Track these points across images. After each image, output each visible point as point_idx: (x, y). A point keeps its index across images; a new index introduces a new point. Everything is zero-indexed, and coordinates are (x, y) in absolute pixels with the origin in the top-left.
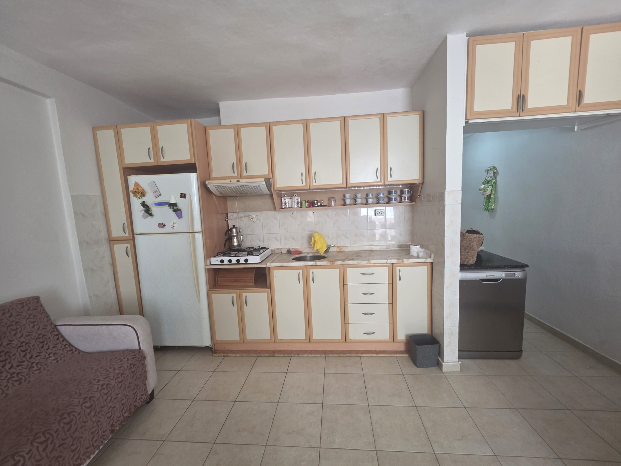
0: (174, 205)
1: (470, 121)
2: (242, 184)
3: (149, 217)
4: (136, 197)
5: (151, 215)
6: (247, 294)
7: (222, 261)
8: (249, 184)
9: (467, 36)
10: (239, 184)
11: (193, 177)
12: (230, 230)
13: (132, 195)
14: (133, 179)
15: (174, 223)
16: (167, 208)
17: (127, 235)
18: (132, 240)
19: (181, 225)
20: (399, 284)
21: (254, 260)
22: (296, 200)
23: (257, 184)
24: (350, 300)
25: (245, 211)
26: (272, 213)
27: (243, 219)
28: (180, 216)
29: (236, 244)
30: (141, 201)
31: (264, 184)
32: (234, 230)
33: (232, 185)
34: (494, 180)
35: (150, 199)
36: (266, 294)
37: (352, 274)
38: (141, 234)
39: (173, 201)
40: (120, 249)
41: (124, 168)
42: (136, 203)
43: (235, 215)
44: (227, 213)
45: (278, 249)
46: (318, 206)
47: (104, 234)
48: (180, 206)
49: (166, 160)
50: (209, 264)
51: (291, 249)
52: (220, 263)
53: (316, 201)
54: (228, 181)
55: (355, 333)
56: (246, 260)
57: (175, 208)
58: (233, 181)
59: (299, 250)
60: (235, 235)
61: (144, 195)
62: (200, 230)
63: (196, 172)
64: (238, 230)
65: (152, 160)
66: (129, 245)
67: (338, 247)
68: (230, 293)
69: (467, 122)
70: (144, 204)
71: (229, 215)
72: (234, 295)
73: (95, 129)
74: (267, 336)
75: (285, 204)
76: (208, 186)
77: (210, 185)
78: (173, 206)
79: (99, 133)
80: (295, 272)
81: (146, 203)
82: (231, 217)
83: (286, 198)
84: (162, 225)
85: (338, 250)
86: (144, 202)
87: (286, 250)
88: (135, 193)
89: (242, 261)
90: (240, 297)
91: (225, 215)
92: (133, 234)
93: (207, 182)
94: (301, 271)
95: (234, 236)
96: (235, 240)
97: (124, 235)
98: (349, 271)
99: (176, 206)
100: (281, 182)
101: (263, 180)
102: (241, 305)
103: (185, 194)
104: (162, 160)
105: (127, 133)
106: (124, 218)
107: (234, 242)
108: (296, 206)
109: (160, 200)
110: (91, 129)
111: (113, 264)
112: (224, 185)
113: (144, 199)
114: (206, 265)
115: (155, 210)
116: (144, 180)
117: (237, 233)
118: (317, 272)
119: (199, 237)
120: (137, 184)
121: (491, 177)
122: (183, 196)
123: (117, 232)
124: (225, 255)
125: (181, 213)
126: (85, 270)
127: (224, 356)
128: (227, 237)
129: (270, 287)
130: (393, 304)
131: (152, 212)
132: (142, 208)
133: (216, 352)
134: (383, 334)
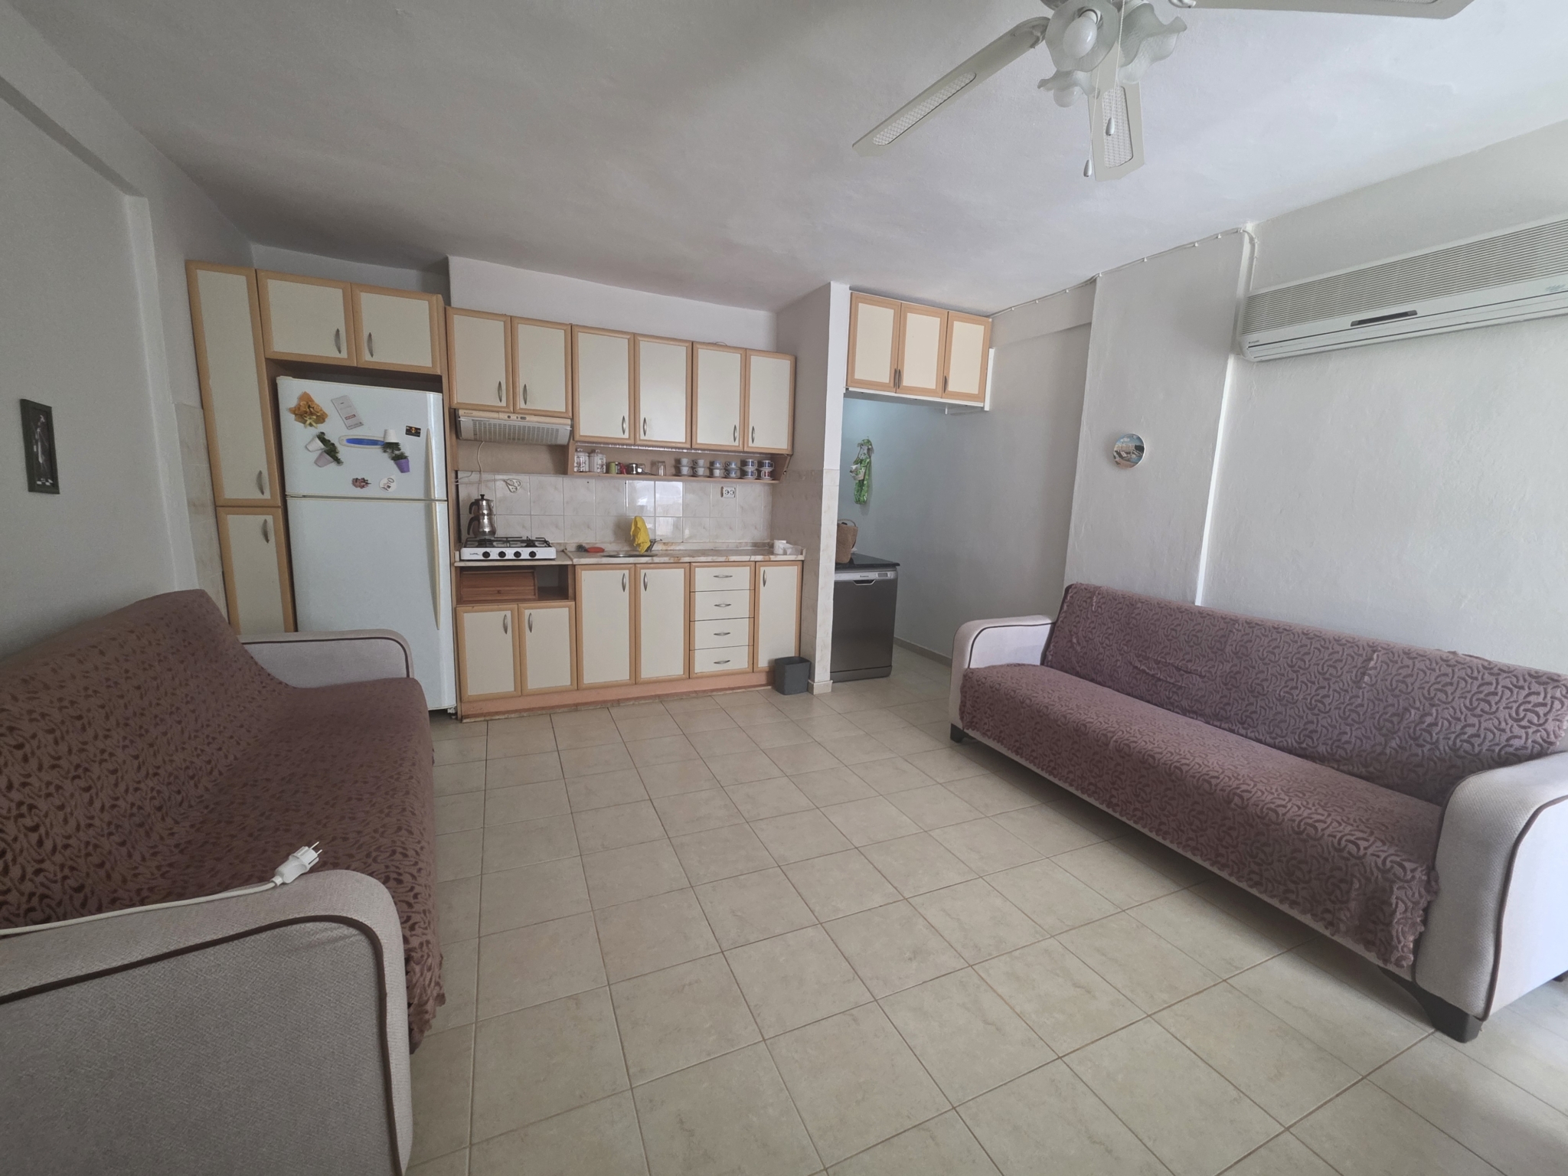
0: (394, 446)
1: (851, 389)
2: (528, 424)
3: (334, 465)
4: (304, 422)
5: (338, 461)
6: (533, 611)
7: (486, 555)
8: (541, 426)
9: (850, 289)
10: (522, 423)
11: (433, 399)
12: (478, 503)
13: (287, 416)
14: (292, 389)
15: (391, 480)
16: (376, 451)
17: (267, 495)
18: (280, 507)
19: (407, 484)
20: (763, 590)
21: (546, 554)
22: (600, 459)
23: (555, 427)
24: (699, 614)
25: (496, 470)
26: (550, 480)
28: (404, 469)
29: (487, 530)
30: (314, 431)
31: (569, 428)
32: (484, 503)
33: (511, 423)
34: (868, 460)
35: (335, 429)
36: (566, 609)
37: (702, 576)
38: (304, 496)
39: (392, 439)
40: (245, 523)
41: (268, 360)
42: (299, 432)
43: (474, 477)
45: (563, 543)
46: (637, 473)
48: (405, 450)
49: (375, 359)
50: (459, 559)
51: (584, 545)
52: (483, 558)
53: (634, 465)
55: (704, 663)
56: (532, 554)
57: (397, 452)
59: (599, 546)
60: (485, 512)
61: (324, 421)
62: (443, 498)
63: (440, 391)
64: (489, 503)
65: (344, 355)
66: (270, 519)
67: (665, 543)
68: (499, 610)
69: (847, 389)
70: (321, 438)
72: (509, 614)
73: (190, 267)
74: (563, 680)
75: (579, 464)
76: (463, 420)
77: (466, 417)
78: (391, 447)
79: (203, 275)
80: (618, 574)
81: (326, 437)
82: (466, 480)
83: (580, 454)
84: (360, 483)
85: (665, 548)
86: (321, 434)
87: (575, 545)
88: (299, 413)
89: (526, 556)
90: (518, 617)
92: (285, 496)
93: (459, 413)
94: (627, 572)
95: (483, 515)
96: (486, 520)
97: (259, 496)
98: (698, 570)
99: (398, 449)
102: (518, 632)
103: (417, 429)
104: (367, 357)
106: (262, 464)
107: (483, 527)
108: (599, 470)
109: (360, 433)
110: (183, 264)
111: (223, 557)
112: (494, 422)
113: (324, 427)
114: (453, 560)
115: (344, 451)
116: (322, 392)
117: (490, 509)
118: (650, 574)
119: (442, 510)
120: (306, 398)
121: (865, 454)
122: (412, 431)
123: (245, 491)
124: (485, 546)
125: (408, 462)
128: (472, 516)
129: (575, 599)
130: (754, 618)
131: (340, 456)
132: (319, 444)
133: (468, 717)
134: (740, 662)
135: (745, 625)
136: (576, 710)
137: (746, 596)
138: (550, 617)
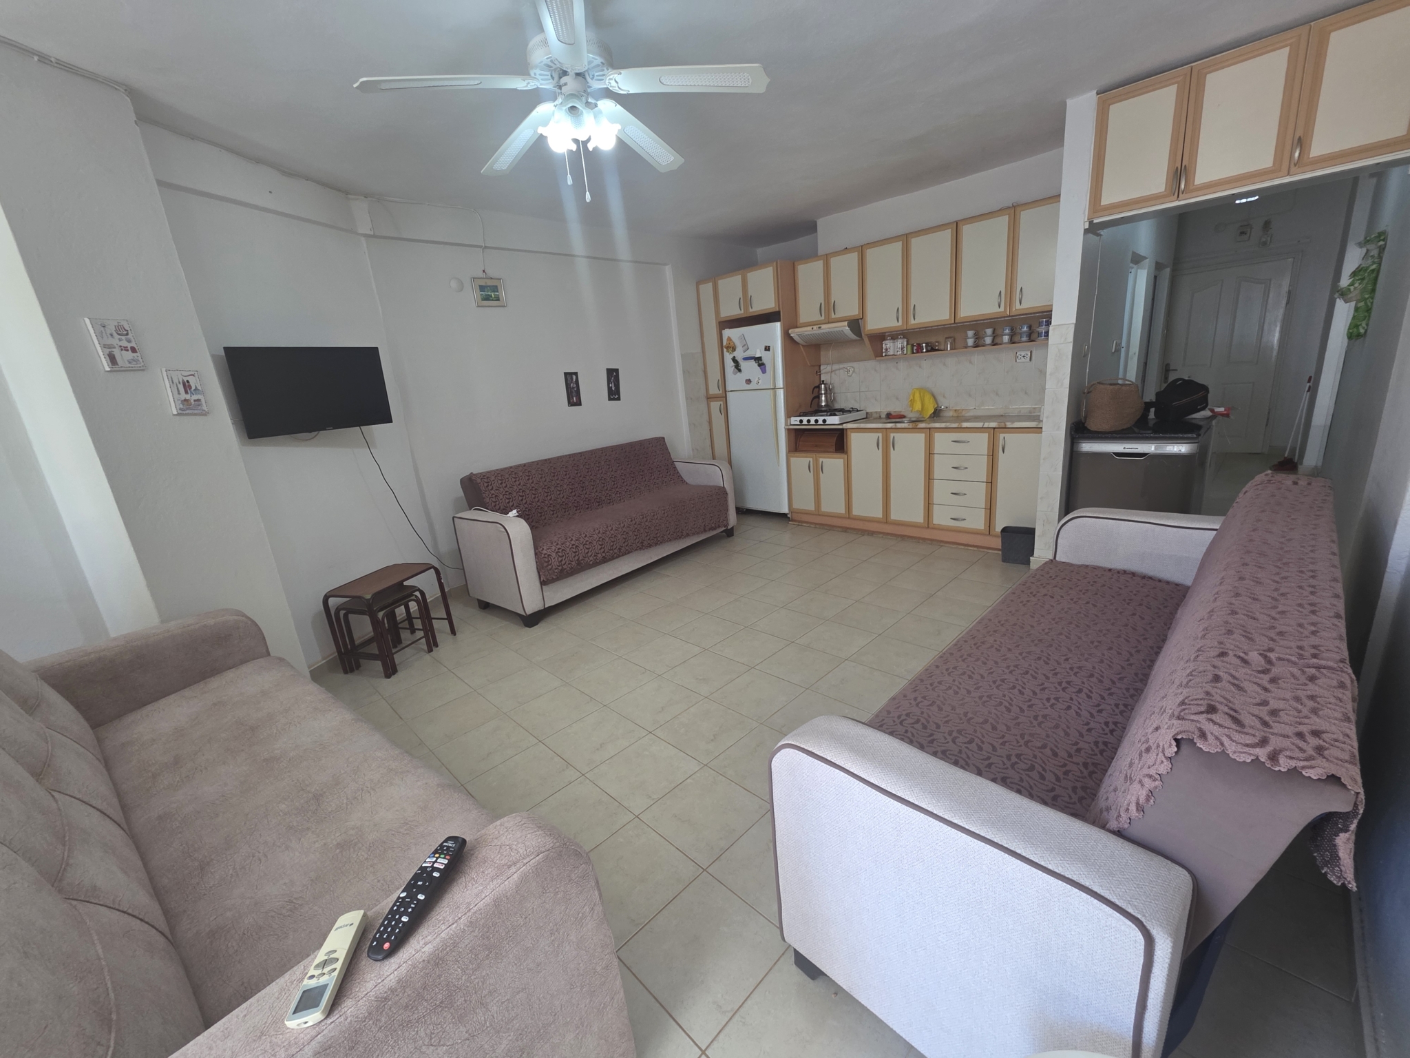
1: (1095, 221)
2: (824, 331)
3: (739, 373)
4: (729, 351)
5: (740, 370)
6: (824, 460)
7: (801, 421)
8: (832, 330)
9: (1098, 94)
10: (820, 331)
11: (777, 326)
12: (818, 387)
13: (725, 350)
14: (727, 333)
15: (759, 379)
16: (753, 362)
17: (721, 392)
18: (724, 397)
19: (765, 380)
20: (1001, 457)
21: (833, 420)
22: (900, 343)
23: (841, 329)
24: (937, 474)
25: (840, 362)
26: (871, 364)
27: (837, 372)
28: (764, 371)
29: (823, 404)
30: (732, 356)
31: (847, 328)
32: (823, 386)
33: (814, 332)
35: (739, 354)
36: (842, 460)
37: (942, 441)
38: (731, 391)
39: (758, 355)
40: (715, 405)
41: (719, 322)
42: (728, 357)
43: (829, 368)
44: (820, 366)
45: (876, 412)
46: (927, 351)
47: (703, 391)
48: (764, 360)
49: (754, 309)
50: (789, 424)
51: (894, 412)
52: (799, 423)
53: (924, 345)
54: (810, 328)
55: (941, 517)
56: (824, 421)
57: (760, 362)
58: (815, 327)
59: (902, 413)
60: (823, 392)
61: (735, 350)
62: (782, 386)
63: (779, 320)
64: (827, 386)
65: (742, 311)
66: (722, 403)
67: (955, 410)
68: (806, 457)
69: (1091, 223)
70: (734, 360)
71: (822, 367)
72: (811, 460)
73: (698, 283)
74: (841, 510)
75: (886, 350)
76: (792, 335)
77: (794, 333)
78: (758, 360)
79: (701, 287)
80: (874, 436)
81: (736, 358)
82: (824, 370)
83: (887, 342)
84: (748, 381)
85: (955, 415)
86: (734, 357)
87: (888, 412)
88: (727, 348)
89: (820, 422)
90: (816, 463)
91: (817, 368)
92: (726, 391)
93: (790, 331)
94: (880, 435)
95: (822, 394)
96: (823, 398)
97: (718, 392)
98: (938, 437)
99: (761, 360)
100: (874, 323)
101: (846, 323)
102: (817, 470)
103: (769, 347)
104: (751, 310)
105: (722, 283)
106: (718, 376)
107: (822, 402)
108: (900, 353)
109: (748, 354)
110: (695, 284)
111: (710, 422)
112: (806, 333)
113: (735, 354)
114: (786, 425)
115: (743, 365)
116: (735, 334)
117: (826, 390)
118: (899, 437)
119: (781, 394)
120: (729, 339)
122: (767, 349)
123: (714, 390)
124: (805, 414)
125: (765, 367)
126: (690, 424)
127: (799, 525)
128: (814, 395)
129: (846, 453)
130: (991, 483)
131: (742, 368)
132: (732, 364)
133: (792, 521)
134: (977, 521)
135: (982, 489)
136: (845, 532)
137: (984, 461)
138: (833, 464)
